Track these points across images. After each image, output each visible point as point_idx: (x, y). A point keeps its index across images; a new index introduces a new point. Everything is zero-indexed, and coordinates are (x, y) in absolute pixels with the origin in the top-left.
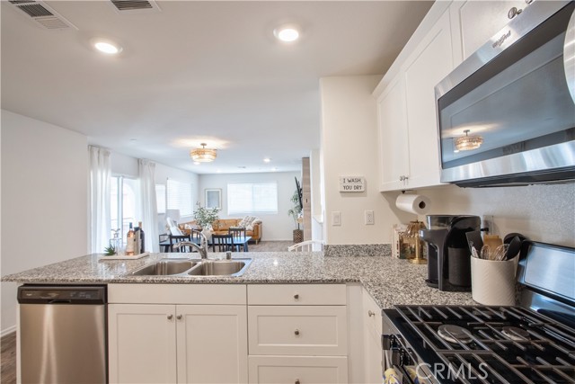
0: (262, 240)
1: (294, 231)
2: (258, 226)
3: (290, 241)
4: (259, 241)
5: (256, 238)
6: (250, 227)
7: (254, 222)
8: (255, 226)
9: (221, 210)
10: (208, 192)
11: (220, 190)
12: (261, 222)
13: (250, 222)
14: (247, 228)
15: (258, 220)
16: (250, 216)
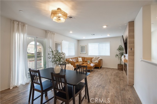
0: (102, 67)
1: (118, 65)
2: (100, 61)
3: (116, 69)
4: (101, 67)
5: (99, 66)
6: (97, 61)
7: (99, 59)
8: (99, 61)
9: (86, 54)
10: (81, 47)
11: (85, 46)
12: (102, 60)
13: (97, 59)
14: (96, 61)
15: (100, 58)
16: (97, 56)
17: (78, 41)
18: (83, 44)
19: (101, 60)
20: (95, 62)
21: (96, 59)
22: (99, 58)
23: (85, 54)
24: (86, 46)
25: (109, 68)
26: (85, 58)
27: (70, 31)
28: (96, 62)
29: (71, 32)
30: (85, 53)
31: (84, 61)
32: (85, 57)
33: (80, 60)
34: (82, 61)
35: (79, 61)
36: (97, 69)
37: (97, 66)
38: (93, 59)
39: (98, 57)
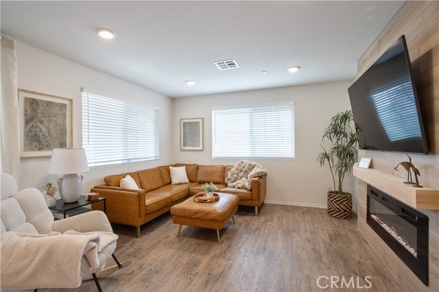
1: (331, 195)
2: (260, 182)
3: (320, 211)
5: (255, 203)
6: (245, 182)
7: (253, 173)
8: (253, 182)
9: (202, 150)
10: (184, 123)
11: (200, 121)
12: (266, 174)
13: (246, 171)
14: (240, 183)
15: (259, 170)
16: (246, 161)
17: (174, 100)
18: (190, 113)
19: (262, 176)
20: (240, 185)
21: (241, 174)
22: (252, 167)
23: (199, 153)
24: (203, 119)
25: (293, 207)
26: (198, 167)
27: (98, 29)
28: (243, 187)
29: (106, 35)
30: (201, 148)
31: (194, 179)
32: (199, 163)
33: (179, 175)
34: (187, 181)
35: (175, 181)
36: (248, 218)
37: (245, 203)
38: (229, 174)
39: (250, 165)
